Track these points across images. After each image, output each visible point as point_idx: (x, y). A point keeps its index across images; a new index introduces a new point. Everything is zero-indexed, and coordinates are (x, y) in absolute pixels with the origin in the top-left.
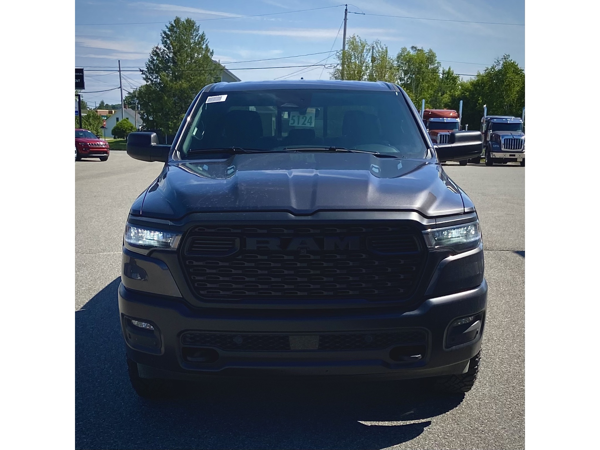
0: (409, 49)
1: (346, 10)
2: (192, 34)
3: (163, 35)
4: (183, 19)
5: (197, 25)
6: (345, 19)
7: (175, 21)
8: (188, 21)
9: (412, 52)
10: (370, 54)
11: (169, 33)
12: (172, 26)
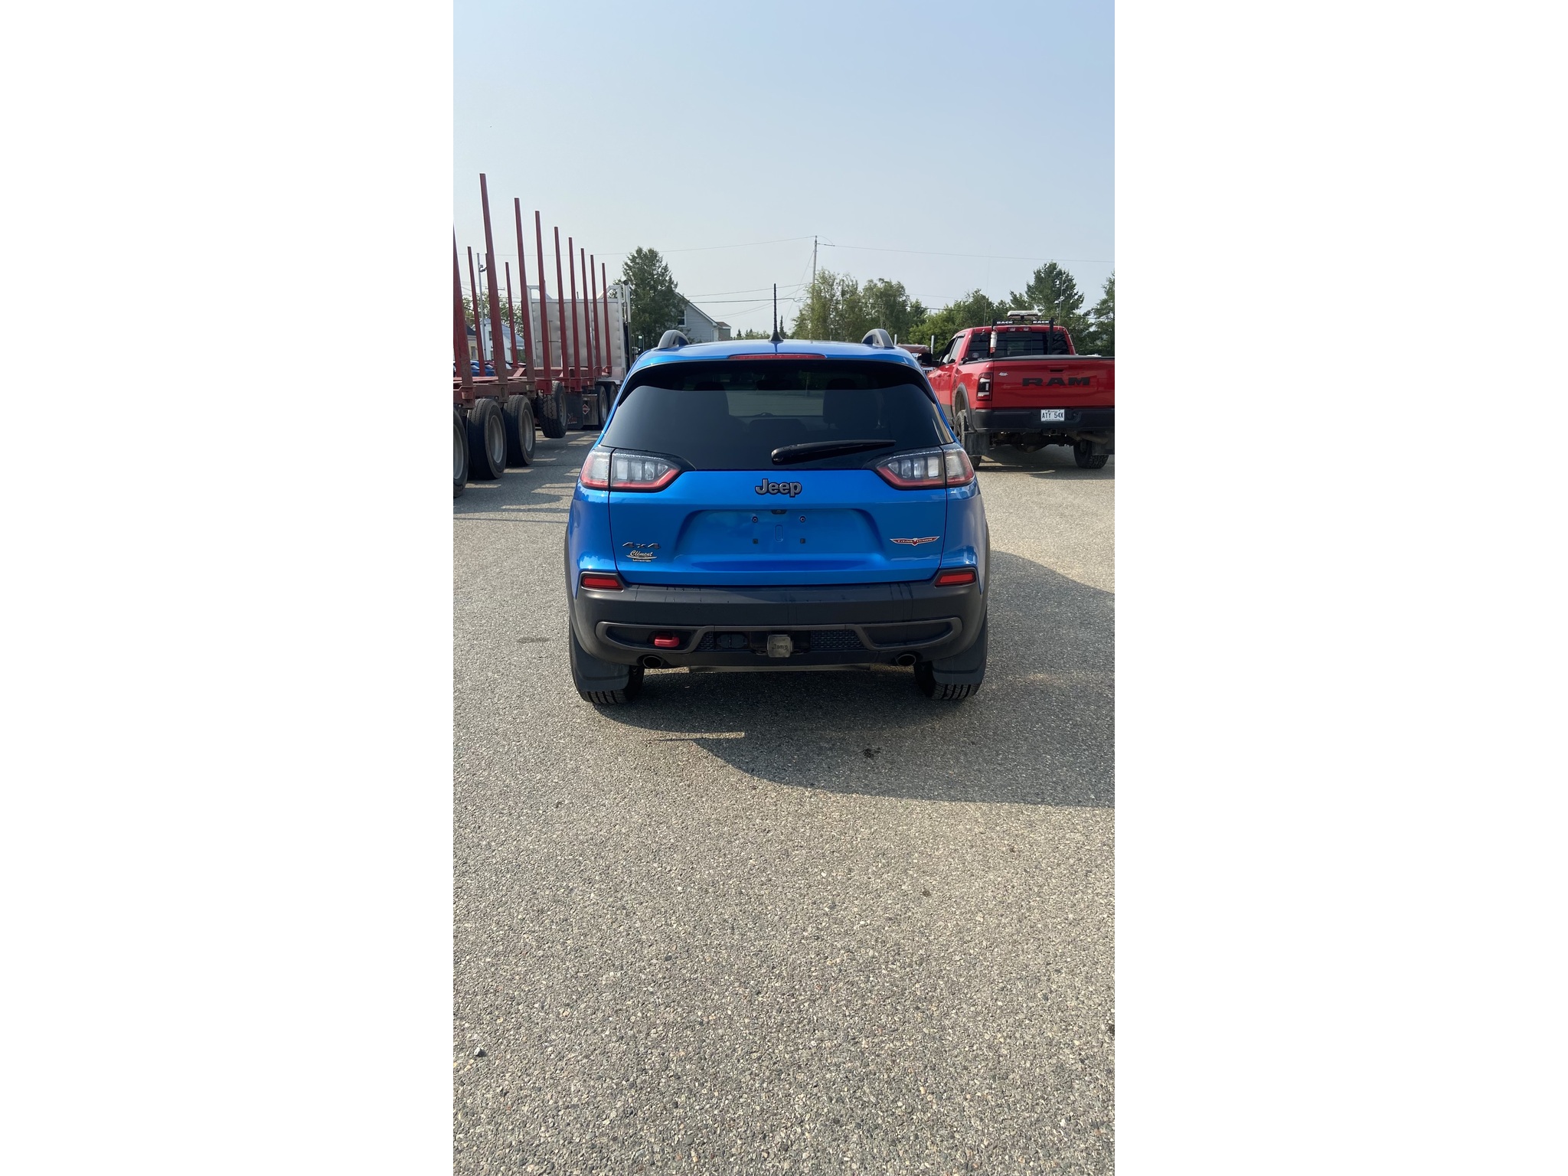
0: (876, 281)
1: (816, 242)
2: (655, 265)
3: (625, 267)
4: (645, 250)
5: (660, 255)
6: (816, 251)
7: (637, 251)
8: (651, 251)
9: (880, 285)
10: (840, 288)
11: (631, 264)
12: (633, 256)
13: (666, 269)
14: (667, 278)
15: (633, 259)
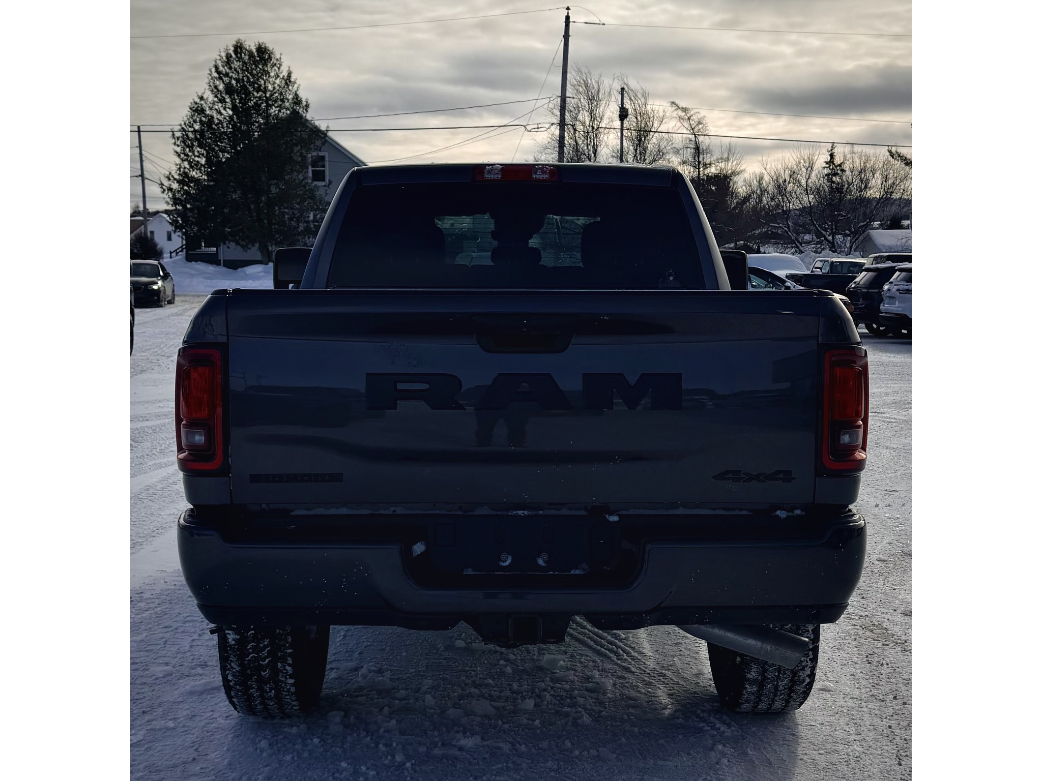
2: (267, 72)
3: (213, 73)
5: (277, 55)
6: (567, 35)
7: (235, 47)
8: (260, 48)
11: (224, 70)
13: (288, 80)
14: (291, 97)
15: (228, 61)
